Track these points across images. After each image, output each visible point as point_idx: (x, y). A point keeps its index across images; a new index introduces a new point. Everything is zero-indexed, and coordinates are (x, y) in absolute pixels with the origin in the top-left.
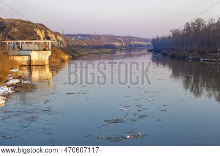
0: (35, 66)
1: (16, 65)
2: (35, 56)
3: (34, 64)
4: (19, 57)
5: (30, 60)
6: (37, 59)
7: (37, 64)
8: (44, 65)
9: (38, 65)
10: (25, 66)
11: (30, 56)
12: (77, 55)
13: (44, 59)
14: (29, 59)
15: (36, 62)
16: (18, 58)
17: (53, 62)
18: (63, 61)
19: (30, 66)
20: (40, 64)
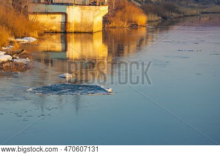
0: (75, 32)
1: (32, 30)
2: (75, 15)
3: (72, 28)
4: (45, 16)
5: (66, 23)
6: (79, 20)
7: (79, 30)
8: (91, 33)
9: (80, 33)
10: (56, 32)
11: (65, 15)
12: (174, 15)
13: (91, 20)
14: (64, 21)
15: (76, 25)
16: (43, 19)
17: (115, 27)
18: (134, 26)
19: (64, 33)
20: (83, 30)
